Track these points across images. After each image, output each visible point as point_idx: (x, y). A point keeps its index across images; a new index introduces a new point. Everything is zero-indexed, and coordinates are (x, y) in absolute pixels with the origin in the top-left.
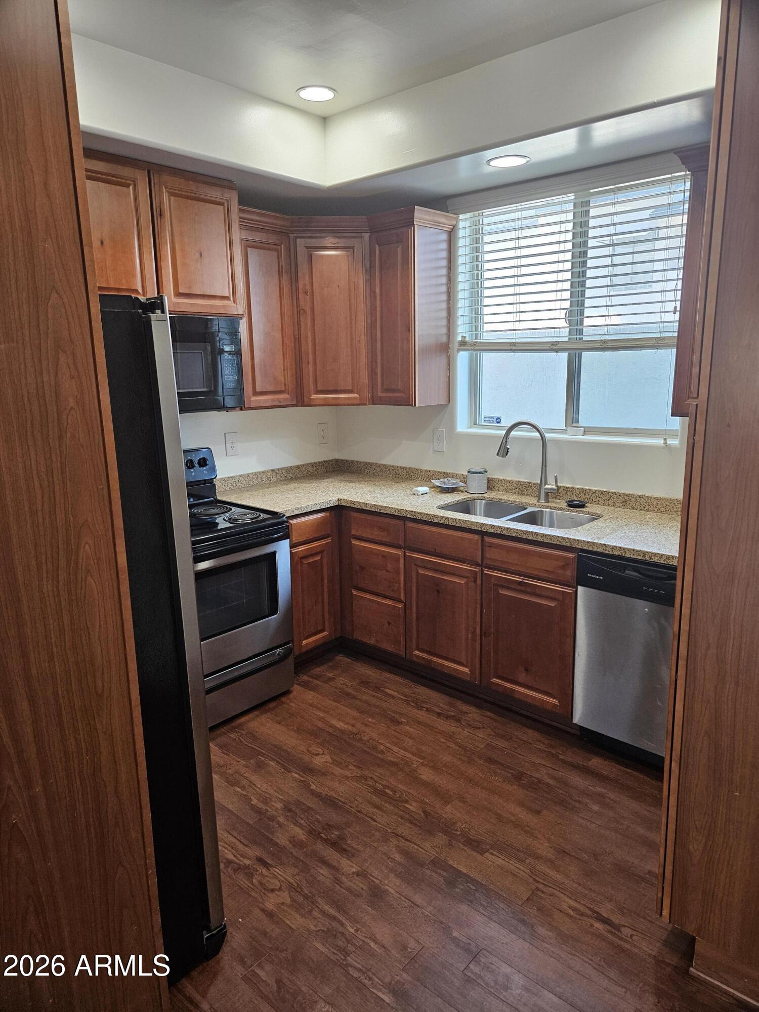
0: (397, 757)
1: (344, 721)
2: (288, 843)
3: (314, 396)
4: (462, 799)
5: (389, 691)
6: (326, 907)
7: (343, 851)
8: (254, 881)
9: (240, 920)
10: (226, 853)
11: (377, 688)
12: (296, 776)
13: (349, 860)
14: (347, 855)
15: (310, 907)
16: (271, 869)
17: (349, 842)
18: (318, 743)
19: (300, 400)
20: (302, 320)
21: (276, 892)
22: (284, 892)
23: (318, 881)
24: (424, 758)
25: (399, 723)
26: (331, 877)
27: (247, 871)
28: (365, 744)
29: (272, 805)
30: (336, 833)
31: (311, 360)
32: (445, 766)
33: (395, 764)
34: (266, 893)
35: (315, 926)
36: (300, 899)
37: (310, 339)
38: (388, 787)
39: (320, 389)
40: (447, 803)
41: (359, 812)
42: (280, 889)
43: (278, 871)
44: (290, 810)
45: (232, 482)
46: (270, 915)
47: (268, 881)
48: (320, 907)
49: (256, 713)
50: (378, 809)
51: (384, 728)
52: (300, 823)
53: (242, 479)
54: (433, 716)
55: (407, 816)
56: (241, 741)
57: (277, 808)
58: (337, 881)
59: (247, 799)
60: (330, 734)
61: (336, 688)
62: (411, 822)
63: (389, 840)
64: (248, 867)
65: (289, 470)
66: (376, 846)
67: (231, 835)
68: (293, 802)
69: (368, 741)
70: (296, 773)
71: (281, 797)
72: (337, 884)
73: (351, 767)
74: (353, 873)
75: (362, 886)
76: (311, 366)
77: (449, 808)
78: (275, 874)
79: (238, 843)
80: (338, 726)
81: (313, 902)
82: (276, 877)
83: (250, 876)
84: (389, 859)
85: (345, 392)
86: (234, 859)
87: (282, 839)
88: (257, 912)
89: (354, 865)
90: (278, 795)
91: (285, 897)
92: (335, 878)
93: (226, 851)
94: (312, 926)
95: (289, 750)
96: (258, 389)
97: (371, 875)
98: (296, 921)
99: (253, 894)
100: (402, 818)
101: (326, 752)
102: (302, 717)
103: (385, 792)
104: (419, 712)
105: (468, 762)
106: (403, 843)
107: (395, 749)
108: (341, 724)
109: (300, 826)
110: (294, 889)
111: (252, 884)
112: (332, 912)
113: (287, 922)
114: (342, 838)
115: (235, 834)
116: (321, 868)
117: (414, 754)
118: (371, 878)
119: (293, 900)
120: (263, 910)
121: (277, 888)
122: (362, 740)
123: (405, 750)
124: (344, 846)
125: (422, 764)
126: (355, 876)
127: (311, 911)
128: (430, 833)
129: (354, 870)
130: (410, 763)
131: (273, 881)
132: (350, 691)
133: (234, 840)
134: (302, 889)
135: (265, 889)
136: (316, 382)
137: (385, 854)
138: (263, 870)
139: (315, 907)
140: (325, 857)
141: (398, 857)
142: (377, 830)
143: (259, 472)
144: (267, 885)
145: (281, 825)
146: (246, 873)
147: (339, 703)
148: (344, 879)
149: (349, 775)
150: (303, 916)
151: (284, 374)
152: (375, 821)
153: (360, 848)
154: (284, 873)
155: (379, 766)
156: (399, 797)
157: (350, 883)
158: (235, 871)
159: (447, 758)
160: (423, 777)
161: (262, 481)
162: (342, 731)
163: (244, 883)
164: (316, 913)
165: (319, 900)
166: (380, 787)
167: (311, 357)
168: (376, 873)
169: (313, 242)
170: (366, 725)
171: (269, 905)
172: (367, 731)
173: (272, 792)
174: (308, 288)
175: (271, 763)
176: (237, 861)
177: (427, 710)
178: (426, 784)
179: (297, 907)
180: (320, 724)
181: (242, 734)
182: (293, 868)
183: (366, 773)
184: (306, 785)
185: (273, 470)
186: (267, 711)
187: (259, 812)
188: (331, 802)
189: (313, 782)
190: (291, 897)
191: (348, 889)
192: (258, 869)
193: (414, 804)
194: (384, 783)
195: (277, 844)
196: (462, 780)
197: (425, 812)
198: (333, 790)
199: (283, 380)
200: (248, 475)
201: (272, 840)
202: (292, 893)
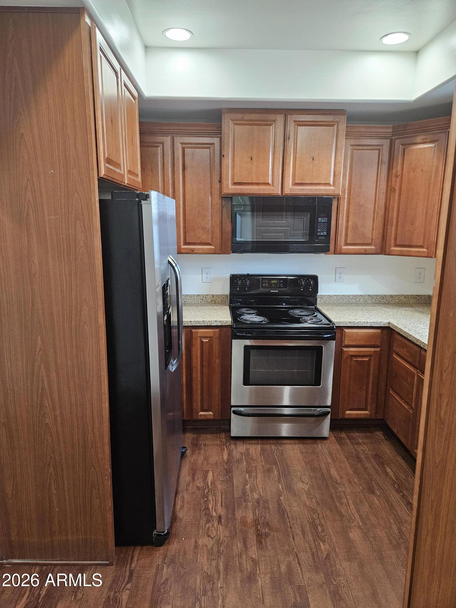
0: (348, 512)
1: (338, 472)
2: (240, 518)
3: (393, 248)
4: (361, 565)
5: (389, 470)
6: (221, 564)
7: (259, 542)
8: (207, 525)
9: (183, 539)
10: (211, 503)
11: (382, 464)
12: (280, 487)
13: (257, 549)
14: (259, 546)
15: (215, 558)
16: (219, 525)
17: (267, 540)
18: (310, 476)
19: (383, 250)
20: (392, 195)
21: (210, 538)
22: (213, 541)
23: (232, 548)
24: (365, 524)
25: (373, 492)
26: (240, 551)
27: (209, 518)
28: (336, 492)
29: (253, 494)
30: (267, 531)
31: (394, 223)
32: (374, 538)
33: (341, 515)
34: (206, 535)
35: (207, 569)
36: (215, 549)
37: (395, 209)
38: (322, 526)
39: (398, 244)
40: (349, 560)
41: (291, 528)
42: (212, 538)
43: (221, 528)
44: (258, 502)
45: (336, 298)
46: (196, 546)
47: (212, 530)
48: (219, 561)
49: (296, 441)
50: (303, 534)
51: (359, 490)
52: (255, 513)
53: (344, 298)
54: (403, 502)
55: (314, 550)
56: (274, 452)
57: (253, 497)
58: (240, 556)
59: (245, 483)
60: (323, 474)
61: (356, 450)
62: (313, 555)
63: (289, 555)
64: (212, 517)
65: (383, 297)
66: (278, 552)
67: (222, 496)
68: (264, 499)
69: (340, 492)
70: (282, 485)
71: (261, 493)
72: (239, 556)
73: (314, 500)
74: (252, 558)
75: (248, 567)
76: (394, 228)
77: (345, 564)
78: (219, 529)
79: (220, 503)
80: (332, 473)
81: (218, 556)
82: (217, 531)
83: (208, 521)
84: (278, 565)
85: (417, 247)
86: (211, 508)
87: (239, 514)
88: (193, 541)
89: (257, 555)
90: (261, 491)
91: (210, 543)
92: (241, 553)
93: (212, 503)
94: (206, 567)
95: (291, 471)
96: (349, 242)
97: (259, 566)
98: (203, 559)
99: (201, 531)
100: (311, 549)
101: (308, 484)
102: (317, 457)
103: (317, 527)
104: (395, 493)
105: (394, 546)
106: (295, 564)
107: (352, 506)
108: (335, 473)
109: (254, 514)
110: (219, 543)
111: (205, 526)
112: (221, 568)
113: (199, 556)
114: (267, 535)
115: (223, 497)
116: (240, 543)
117: (361, 517)
118: (257, 567)
119: (212, 548)
120: (196, 542)
121: (212, 536)
122: (337, 489)
123: (358, 511)
124: (263, 541)
125: (359, 527)
126: (251, 560)
127: (213, 559)
128: (317, 570)
129: (254, 556)
130: (352, 520)
131: (214, 531)
132: (363, 457)
133: (220, 500)
134: (221, 546)
135: (207, 533)
136: (396, 239)
137: (278, 561)
138: (216, 523)
139: (217, 559)
140: (248, 538)
141: (283, 568)
142: (289, 545)
143: (358, 295)
144: (210, 531)
145: (246, 506)
146: (208, 519)
147: (347, 460)
148: (244, 557)
149: (308, 504)
150: (208, 559)
151: (372, 232)
152: (294, 539)
153: (269, 548)
154: (222, 532)
155: (331, 510)
156: (323, 536)
157: (244, 562)
158: (205, 514)
159: (381, 534)
160: (351, 535)
161: (359, 301)
162: (331, 477)
163: (203, 523)
164: (214, 563)
165: (222, 558)
166: (318, 521)
167: (395, 221)
168: (262, 567)
169: (408, 141)
170: (350, 482)
171: (200, 542)
172: (347, 486)
173: (260, 487)
174: (399, 173)
175: (276, 472)
176: (211, 511)
177: (403, 496)
178: (348, 540)
179: (210, 553)
180: (323, 466)
181: (278, 449)
182: (229, 532)
183: (319, 509)
184: (280, 494)
185: (369, 296)
186: (303, 444)
187: (244, 493)
188: (282, 512)
189: (285, 496)
190: (212, 546)
191: (240, 564)
192: (215, 521)
193: (327, 546)
194: (323, 522)
195: (234, 515)
196: (375, 554)
197: (328, 555)
198: (290, 506)
199: (370, 236)
200: (349, 296)
201: (235, 511)
202: (215, 544)
